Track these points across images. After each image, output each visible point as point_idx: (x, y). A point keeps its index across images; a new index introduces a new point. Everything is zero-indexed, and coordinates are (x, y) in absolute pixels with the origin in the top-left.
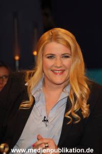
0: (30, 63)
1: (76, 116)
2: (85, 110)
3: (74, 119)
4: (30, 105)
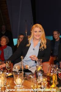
0: (30, 34)
1: (43, 48)
2: (45, 47)
3: (42, 49)
4: (29, 45)
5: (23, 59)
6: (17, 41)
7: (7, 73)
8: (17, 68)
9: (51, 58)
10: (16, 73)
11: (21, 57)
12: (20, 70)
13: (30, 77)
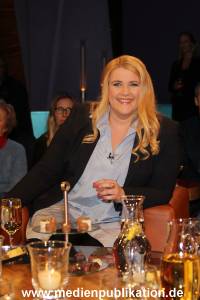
5: (68, 192)
6: (48, 123)
7: (6, 248)
8: (43, 230)
9: (178, 190)
10: (41, 246)
11: (63, 185)
12: (57, 237)
13: (97, 265)
